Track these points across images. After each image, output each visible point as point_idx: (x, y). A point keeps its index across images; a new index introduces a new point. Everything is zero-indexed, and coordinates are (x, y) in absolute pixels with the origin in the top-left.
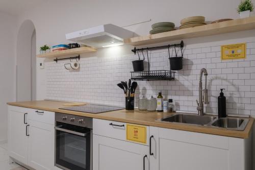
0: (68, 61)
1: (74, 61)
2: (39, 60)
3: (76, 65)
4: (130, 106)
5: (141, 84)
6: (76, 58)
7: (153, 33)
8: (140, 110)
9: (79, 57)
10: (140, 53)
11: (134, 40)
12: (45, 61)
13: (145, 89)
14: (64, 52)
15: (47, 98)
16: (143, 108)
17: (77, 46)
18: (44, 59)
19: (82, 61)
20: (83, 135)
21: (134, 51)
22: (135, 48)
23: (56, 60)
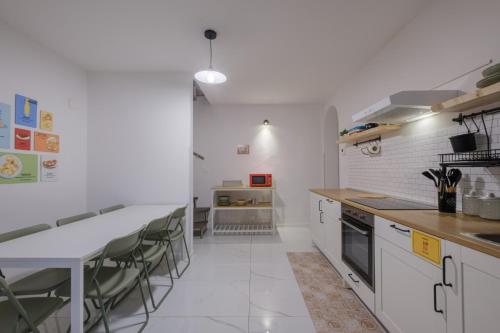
0: (365, 145)
1: (374, 144)
2: (342, 146)
3: (374, 149)
6: (375, 140)
8: (466, 215)
9: (379, 139)
10: (469, 122)
11: (449, 104)
12: (347, 146)
13: (480, 182)
14: (359, 135)
15: (350, 187)
16: (472, 213)
17: (374, 125)
18: (345, 144)
19: (383, 143)
20: (364, 233)
21: (460, 120)
22: (461, 115)
23: (356, 145)
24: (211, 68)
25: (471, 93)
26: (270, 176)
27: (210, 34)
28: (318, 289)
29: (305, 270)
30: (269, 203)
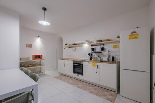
0: (73, 48)
2: (64, 47)
3: (75, 49)
4: (91, 59)
5: (94, 54)
6: (75, 47)
7: (97, 42)
8: (93, 60)
12: (66, 48)
17: (76, 44)
19: (77, 48)
20: (81, 65)
21: (92, 46)
23: (69, 48)
24: (44, 20)
25: (95, 42)
26: (42, 55)
27: (44, 9)
28: (69, 81)
29: (63, 79)
30: (40, 65)
